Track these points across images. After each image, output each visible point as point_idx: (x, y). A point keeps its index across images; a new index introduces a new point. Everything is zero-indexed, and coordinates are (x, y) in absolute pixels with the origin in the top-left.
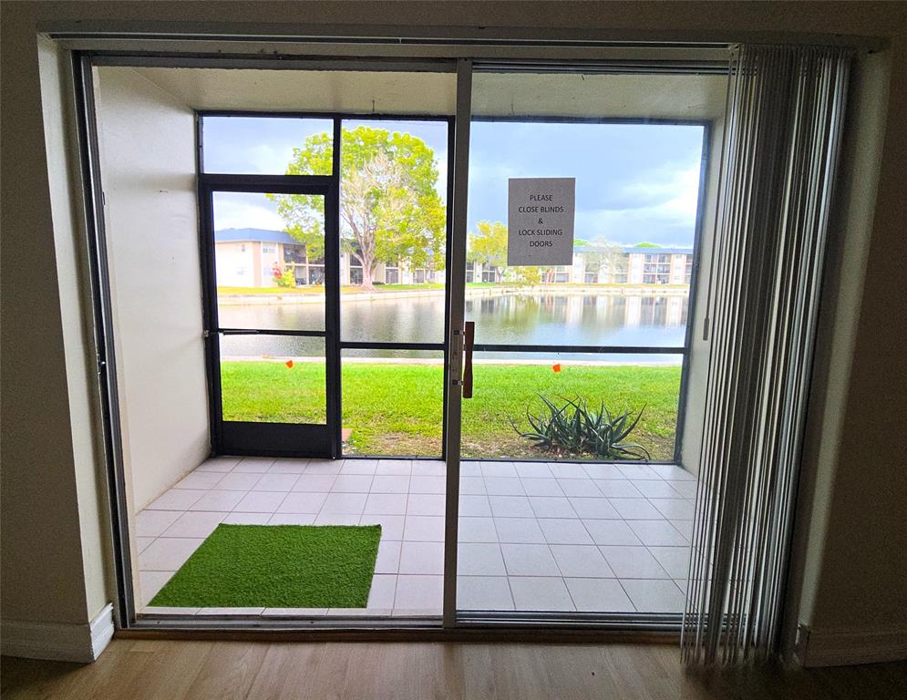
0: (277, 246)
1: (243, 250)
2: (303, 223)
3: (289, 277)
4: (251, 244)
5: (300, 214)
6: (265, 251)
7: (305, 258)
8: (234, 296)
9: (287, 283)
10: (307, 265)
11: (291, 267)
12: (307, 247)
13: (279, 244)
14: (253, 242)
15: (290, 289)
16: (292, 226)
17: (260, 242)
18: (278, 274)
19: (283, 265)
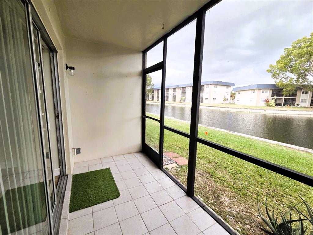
0: (269, 90)
1: (254, 92)
2: (284, 80)
3: (272, 102)
4: (257, 90)
5: (283, 76)
6: (263, 92)
7: (283, 95)
8: (246, 109)
9: (271, 105)
10: (284, 98)
11: (274, 98)
12: (284, 90)
13: (270, 89)
14: (258, 89)
15: (272, 108)
16: (278, 81)
17: (261, 89)
18: (267, 101)
19: (271, 98)
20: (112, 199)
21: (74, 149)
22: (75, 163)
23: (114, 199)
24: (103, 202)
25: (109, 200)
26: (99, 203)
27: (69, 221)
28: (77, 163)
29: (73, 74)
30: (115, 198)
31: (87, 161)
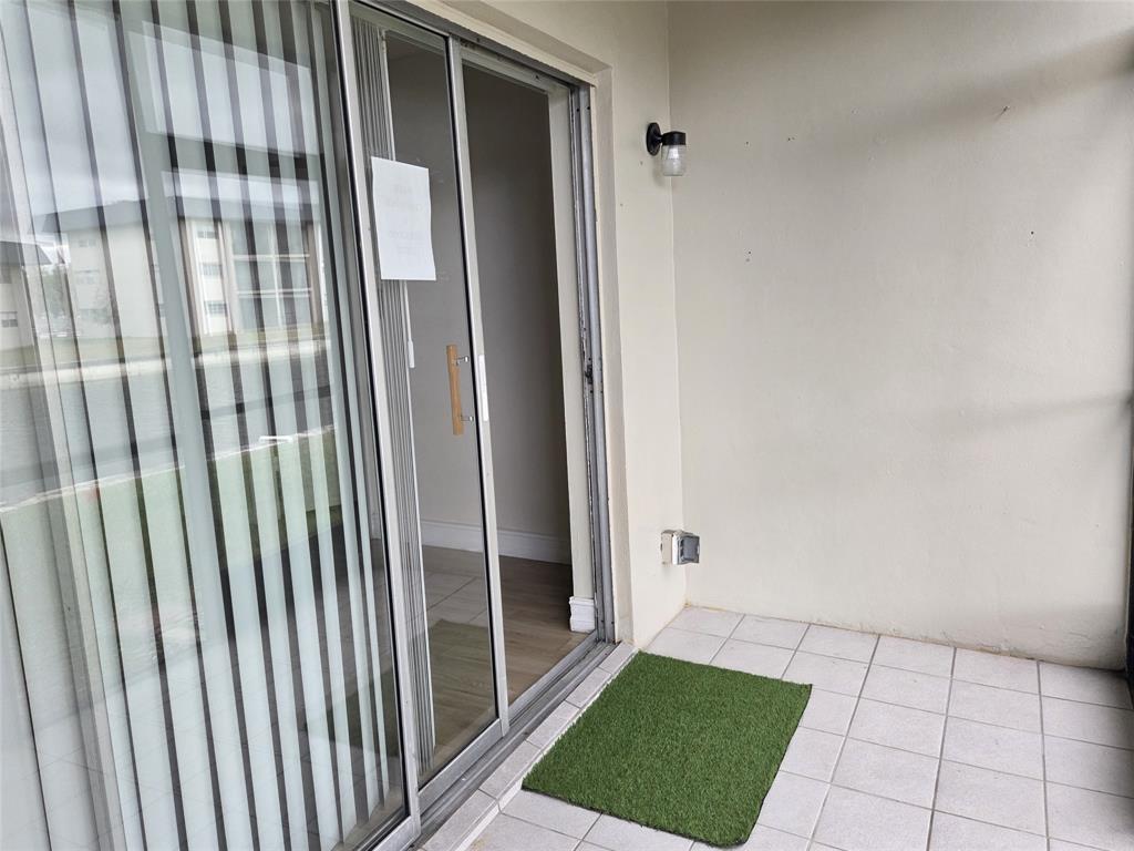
20: (696, 839)
21: (671, 532)
22: (687, 606)
23: (701, 841)
24: (647, 825)
25: (675, 832)
26: (631, 820)
27: (500, 812)
28: (697, 607)
29: (676, 166)
30: (708, 843)
31: (738, 614)
